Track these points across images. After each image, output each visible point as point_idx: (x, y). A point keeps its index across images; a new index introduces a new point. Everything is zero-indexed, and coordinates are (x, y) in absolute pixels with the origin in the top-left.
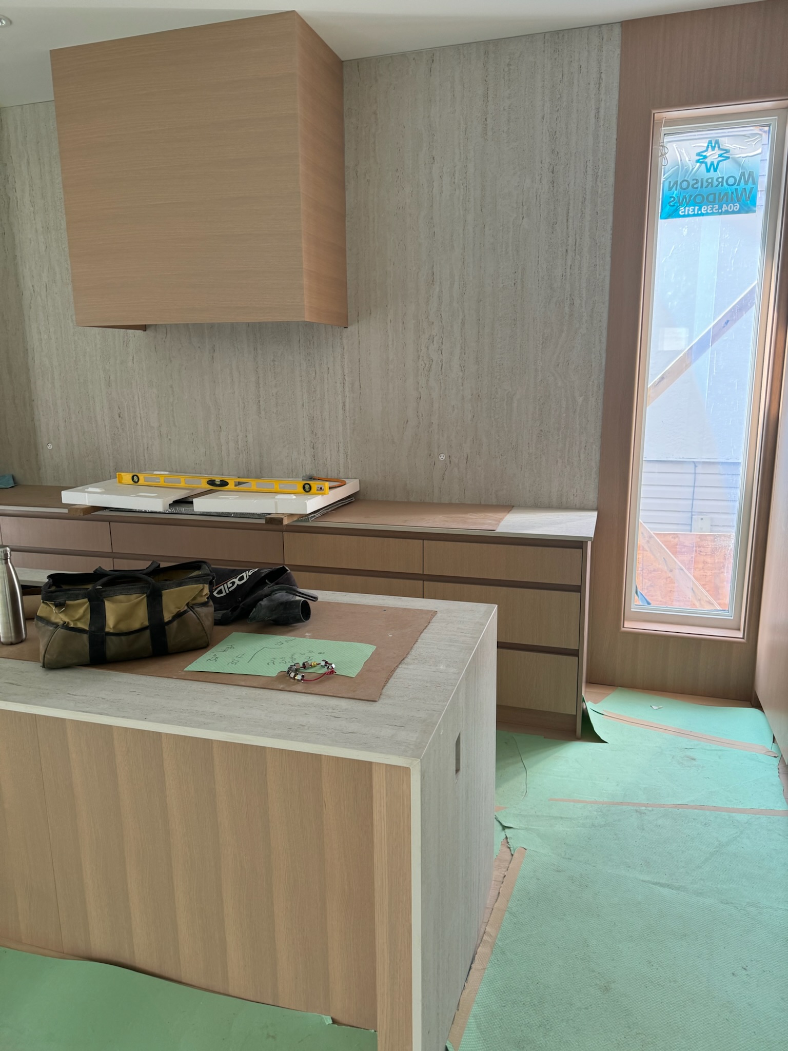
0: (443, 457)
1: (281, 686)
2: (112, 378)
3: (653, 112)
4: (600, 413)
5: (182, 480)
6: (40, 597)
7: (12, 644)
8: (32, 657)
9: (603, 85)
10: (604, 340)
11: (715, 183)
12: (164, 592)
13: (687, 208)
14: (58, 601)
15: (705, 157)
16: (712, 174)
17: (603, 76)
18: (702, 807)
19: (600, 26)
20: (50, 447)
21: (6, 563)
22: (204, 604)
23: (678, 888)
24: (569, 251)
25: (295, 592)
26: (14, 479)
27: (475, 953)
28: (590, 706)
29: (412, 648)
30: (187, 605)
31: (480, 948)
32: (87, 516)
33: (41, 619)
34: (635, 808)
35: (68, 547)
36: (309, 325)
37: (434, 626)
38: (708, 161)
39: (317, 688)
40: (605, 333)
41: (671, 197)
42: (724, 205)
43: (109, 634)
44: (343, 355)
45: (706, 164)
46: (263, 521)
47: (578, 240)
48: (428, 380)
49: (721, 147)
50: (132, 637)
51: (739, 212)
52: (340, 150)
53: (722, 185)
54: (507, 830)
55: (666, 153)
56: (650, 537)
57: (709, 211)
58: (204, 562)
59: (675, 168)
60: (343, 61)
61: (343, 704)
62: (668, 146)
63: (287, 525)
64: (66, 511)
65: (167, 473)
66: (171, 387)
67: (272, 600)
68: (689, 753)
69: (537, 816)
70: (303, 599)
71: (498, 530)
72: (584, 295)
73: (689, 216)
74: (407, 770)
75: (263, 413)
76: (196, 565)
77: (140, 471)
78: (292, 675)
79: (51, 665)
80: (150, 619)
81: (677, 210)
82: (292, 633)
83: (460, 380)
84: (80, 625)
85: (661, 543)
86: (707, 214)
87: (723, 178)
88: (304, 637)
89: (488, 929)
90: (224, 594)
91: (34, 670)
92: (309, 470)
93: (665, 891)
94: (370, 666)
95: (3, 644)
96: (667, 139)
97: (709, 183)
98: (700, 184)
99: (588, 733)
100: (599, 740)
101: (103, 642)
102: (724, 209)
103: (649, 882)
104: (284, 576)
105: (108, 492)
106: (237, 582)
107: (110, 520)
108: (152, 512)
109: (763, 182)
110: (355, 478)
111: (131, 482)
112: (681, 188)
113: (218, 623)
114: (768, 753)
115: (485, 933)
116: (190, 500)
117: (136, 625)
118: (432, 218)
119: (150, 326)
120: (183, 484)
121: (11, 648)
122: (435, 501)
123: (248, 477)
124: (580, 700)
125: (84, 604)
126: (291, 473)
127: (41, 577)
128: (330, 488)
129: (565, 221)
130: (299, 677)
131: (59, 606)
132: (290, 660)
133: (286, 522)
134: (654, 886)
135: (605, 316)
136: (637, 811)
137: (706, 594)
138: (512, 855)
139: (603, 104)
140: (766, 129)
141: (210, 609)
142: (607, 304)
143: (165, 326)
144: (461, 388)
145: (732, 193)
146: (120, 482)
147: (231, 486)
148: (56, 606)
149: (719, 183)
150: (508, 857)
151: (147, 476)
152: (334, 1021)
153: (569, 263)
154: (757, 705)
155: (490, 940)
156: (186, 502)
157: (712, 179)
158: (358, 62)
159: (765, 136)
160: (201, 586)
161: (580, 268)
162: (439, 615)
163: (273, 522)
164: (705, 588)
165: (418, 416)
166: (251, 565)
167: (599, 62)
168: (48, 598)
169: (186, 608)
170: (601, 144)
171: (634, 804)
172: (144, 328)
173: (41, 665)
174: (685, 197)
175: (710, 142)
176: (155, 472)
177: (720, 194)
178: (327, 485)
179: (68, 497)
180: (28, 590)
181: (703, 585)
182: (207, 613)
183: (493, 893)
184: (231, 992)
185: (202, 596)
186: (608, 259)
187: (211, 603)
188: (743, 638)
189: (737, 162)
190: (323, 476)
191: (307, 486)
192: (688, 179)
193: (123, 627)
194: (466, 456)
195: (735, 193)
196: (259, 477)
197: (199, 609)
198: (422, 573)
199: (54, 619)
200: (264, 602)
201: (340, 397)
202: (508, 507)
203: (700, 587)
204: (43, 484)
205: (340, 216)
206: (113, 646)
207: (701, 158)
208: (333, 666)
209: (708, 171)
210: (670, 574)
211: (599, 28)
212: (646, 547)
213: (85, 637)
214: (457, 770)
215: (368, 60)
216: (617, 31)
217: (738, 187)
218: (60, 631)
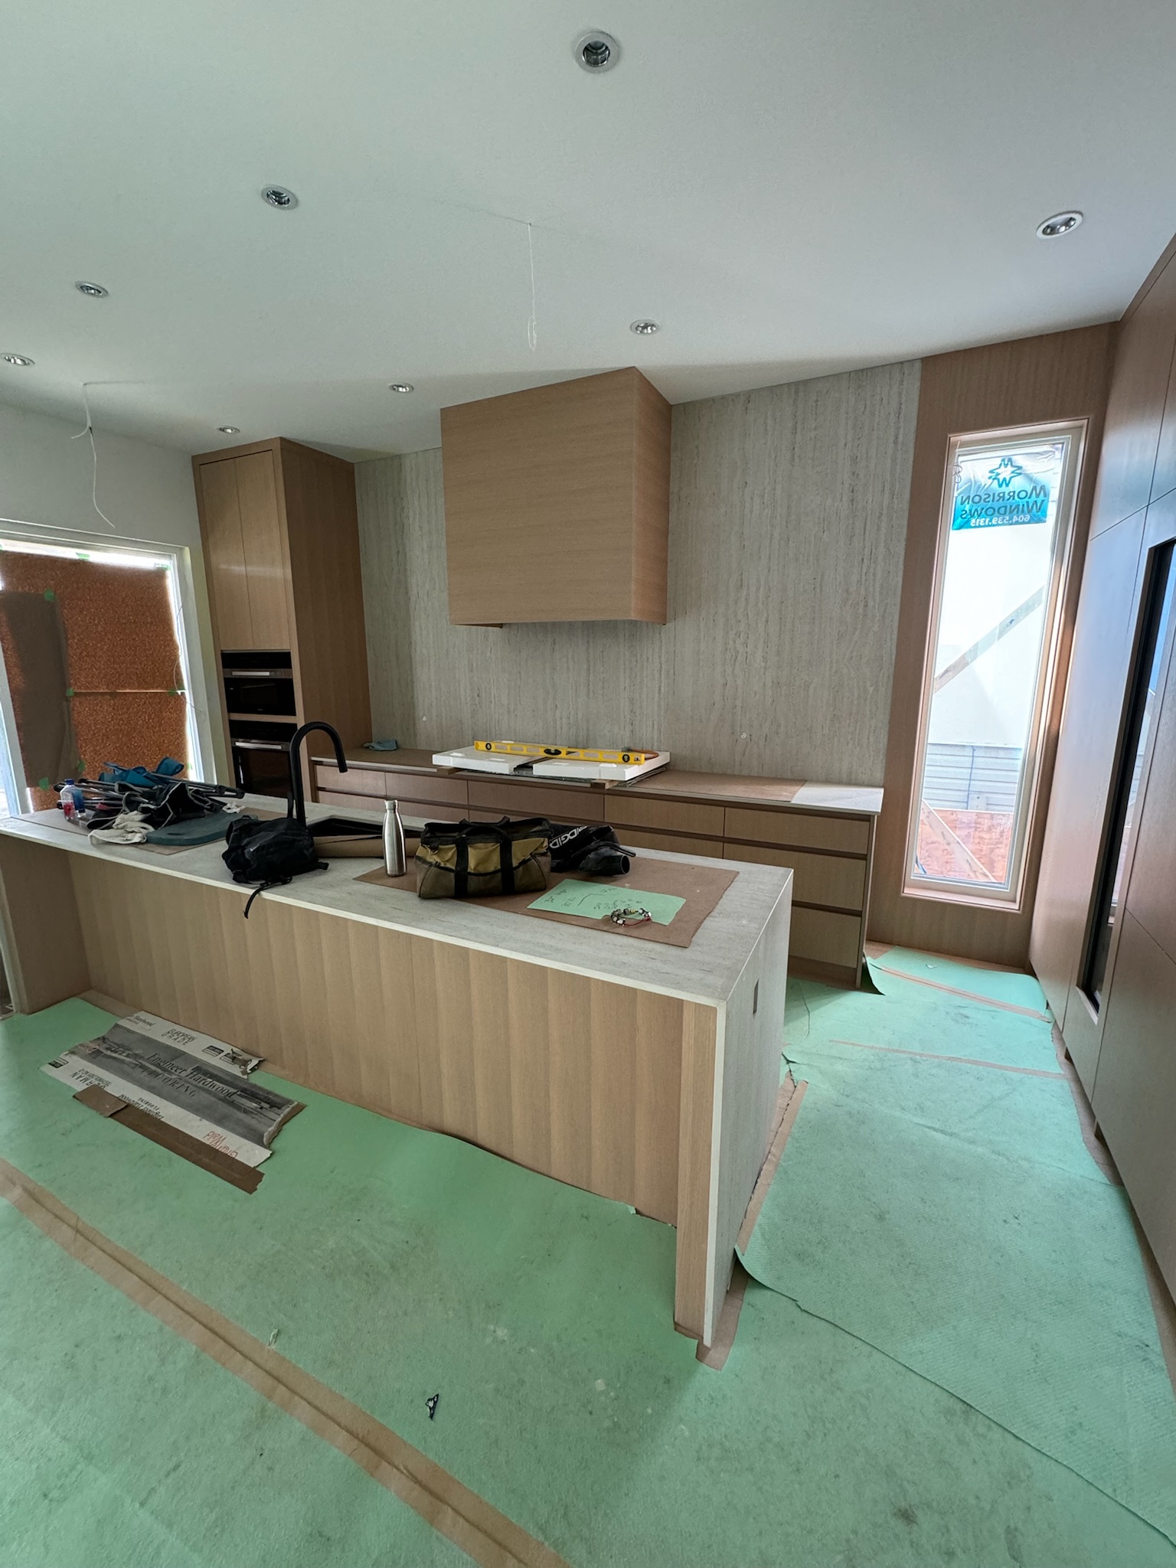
0: (744, 736)
1: (605, 929)
2: (474, 665)
3: (949, 436)
4: (889, 702)
5: (525, 748)
6: (419, 840)
7: (396, 876)
8: (411, 888)
9: (902, 415)
10: (895, 637)
11: (1007, 497)
12: (513, 842)
13: (978, 520)
14: (433, 845)
15: (998, 474)
16: (1004, 488)
17: (903, 407)
18: (975, 1063)
19: (902, 363)
20: (424, 719)
21: (395, 812)
22: (544, 854)
23: (951, 1135)
24: (865, 560)
25: (618, 849)
26: (396, 743)
27: (761, 1170)
28: (869, 960)
29: (717, 903)
30: (531, 854)
31: (765, 1165)
32: (451, 775)
33: (419, 858)
34: (910, 1056)
35: (435, 799)
36: (633, 623)
37: (737, 884)
38: (1001, 478)
39: (636, 933)
40: (896, 632)
41: (963, 511)
42: (1015, 517)
43: (470, 874)
44: (660, 648)
45: (998, 480)
46: (589, 785)
47: (874, 551)
48: (733, 669)
49: (1014, 464)
50: (488, 877)
51: (1029, 523)
52: (666, 477)
53: (1014, 499)
54: (790, 1064)
55: (959, 472)
56: (930, 812)
57: (999, 522)
58: (545, 820)
59: (967, 485)
60: (671, 406)
61: (658, 947)
62: (962, 465)
63: (608, 789)
64: (435, 770)
65: (512, 742)
66: (520, 672)
67: (598, 854)
68: (962, 1011)
69: (819, 1054)
70: (624, 855)
71: (793, 802)
72: (878, 598)
73: (980, 526)
74: (714, 1010)
75: (591, 694)
76: (538, 821)
77: (492, 740)
78: (615, 919)
79: (425, 896)
80: (501, 865)
81: (969, 521)
82: (614, 883)
83: (763, 670)
84: (449, 865)
85: (940, 818)
86: (998, 525)
87: (1014, 492)
88: (624, 887)
89: (773, 1150)
90: (558, 846)
91: (412, 898)
92: (627, 744)
93: (938, 1136)
94: (680, 916)
95: (389, 876)
96: (961, 459)
97: (1000, 497)
98: (991, 497)
99: (867, 985)
100: (876, 992)
101: (466, 880)
102: (1014, 521)
103: (924, 1126)
104: (609, 834)
105: (467, 756)
106: (569, 837)
107: (467, 779)
108: (500, 774)
109: (1054, 494)
110: (667, 751)
111: (485, 749)
112: (973, 502)
113: (553, 870)
114: (1041, 1018)
115: (769, 1152)
116: (530, 765)
117: (492, 869)
118: (742, 534)
119: (505, 624)
120: (525, 752)
121: (396, 880)
122: (736, 774)
123: (576, 748)
124: (860, 955)
125: (452, 848)
126: (612, 746)
127: (420, 824)
128: (646, 759)
129: (862, 533)
130: (620, 922)
131: (433, 849)
132: (612, 906)
133: (607, 786)
134: (927, 1130)
135: (896, 617)
136: (911, 1059)
137: (982, 866)
138: (795, 1087)
139: (902, 430)
140: (1060, 446)
141: (548, 859)
142: (899, 606)
143: (517, 624)
144: (763, 676)
145: (1023, 505)
146: (477, 749)
147: (563, 755)
148: (431, 849)
149: (1011, 496)
150: (791, 1088)
151: (497, 744)
152: (638, 1212)
153: (864, 570)
154: (1031, 972)
155: (774, 1160)
156: (527, 766)
157: (1004, 493)
158: (685, 406)
159: (1058, 455)
160: (542, 839)
161: (874, 575)
162: (741, 875)
163: (597, 786)
164: (980, 861)
165: (724, 700)
166: (582, 822)
167: (900, 394)
168: (425, 842)
169: (530, 856)
170: (898, 467)
171: (910, 1053)
172: (501, 626)
173: (418, 894)
174: (976, 510)
175: (1003, 460)
176: (504, 742)
177: (1011, 506)
178: (643, 756)
179: (438, 760)
180: (410, 833)
181: (979, 859)
182: (546, 862)
183: (777, 1119)
184: (553, 1174)
185: (542, 847)
186: (901, 566)
187: (549, 854)
188: (1019, 910)
189: (1029, 478)
190: (639, 749)
191: (626, 757)
192: (981, 494)
193: (481, 869)
194: (765, 735)
195: (1025, 505)
196: (584, 748)
197: (539, 858)
198: (722, 835)
199: (429, 859)
200: (592, 856)
201: (657, 682)
202: (802, 781)
203: (976, 860)
204: (418, 748)
205: (665, 533)
206: (473, 884)
207: (994, 475)
208: (650, 914)
209: (1000, 486)
210: (947, 847)
211: (900, 365)
212: (925, 821)
213: (452, 875)
214: (755, 1011)
215: (693, 403)
216: (918, 365)
217: (1029, 500)
218: (433, 869)
